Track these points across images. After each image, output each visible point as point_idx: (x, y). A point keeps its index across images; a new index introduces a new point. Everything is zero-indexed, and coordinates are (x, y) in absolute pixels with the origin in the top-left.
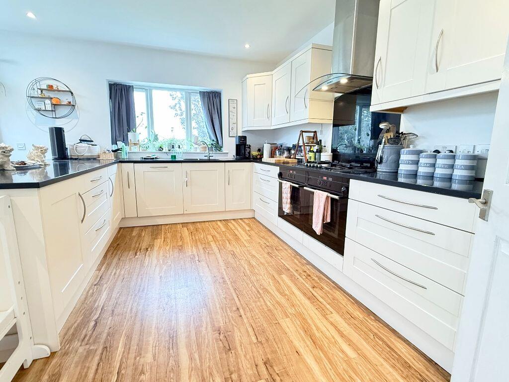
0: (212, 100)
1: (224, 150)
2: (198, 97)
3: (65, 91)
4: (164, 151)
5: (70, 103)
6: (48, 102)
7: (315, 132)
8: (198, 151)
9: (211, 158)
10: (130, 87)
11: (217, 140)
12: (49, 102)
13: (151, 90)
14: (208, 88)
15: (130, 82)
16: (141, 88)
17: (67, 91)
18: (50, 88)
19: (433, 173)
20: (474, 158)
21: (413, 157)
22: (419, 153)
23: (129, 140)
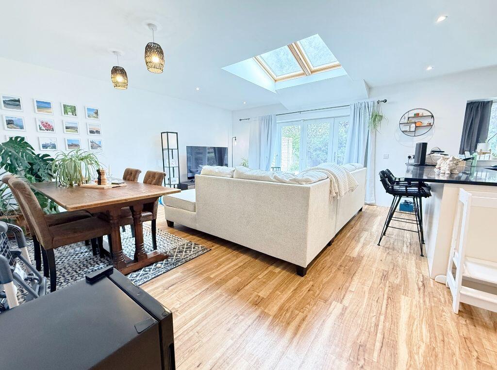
3: (427, 116)
5: (430, 124)
10: (488, 102)
12: (414, 125)
17: (430, 116)
18: (417, 115)
23: (478, 150)
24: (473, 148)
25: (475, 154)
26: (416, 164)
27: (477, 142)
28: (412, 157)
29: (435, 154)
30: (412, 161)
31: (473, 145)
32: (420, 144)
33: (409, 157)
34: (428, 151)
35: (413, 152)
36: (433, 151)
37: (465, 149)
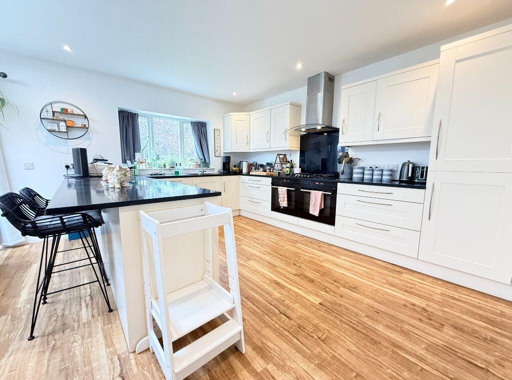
0: (200, 128)
1: (211, 167)
2: (190, 126)
3: (79, 115)
4: (167, 168)
5: (85, 125)
6: (62, 124)
7: (285, 155)
8: (192, 167)
9: (204, 173)
10: (135, 114)
11: (205, 159)
12: (64, 124)
13: (152, 118)
14: (196, 119)
15: (135, 110)
16: (145, 116)
17: (82, 115)
18: (64, 111)
19: (372, 178)
20: (391, 170)
21: (361, 171)
22: (363, 168)
23: (137, 159)
24: (132, 158)
25: (135, 163)
26: (78, 175)
27: (134, 152)
28: (71, 167)
29: (99, 163)
30: (72, 172)
31: (132, 154)
32: (77, 149)
33: (67, 167)
34: (90, 160)
35: (70, 161)
36: (95, 159)
37: (127, 158)
